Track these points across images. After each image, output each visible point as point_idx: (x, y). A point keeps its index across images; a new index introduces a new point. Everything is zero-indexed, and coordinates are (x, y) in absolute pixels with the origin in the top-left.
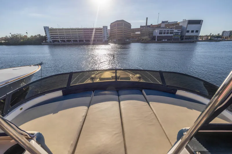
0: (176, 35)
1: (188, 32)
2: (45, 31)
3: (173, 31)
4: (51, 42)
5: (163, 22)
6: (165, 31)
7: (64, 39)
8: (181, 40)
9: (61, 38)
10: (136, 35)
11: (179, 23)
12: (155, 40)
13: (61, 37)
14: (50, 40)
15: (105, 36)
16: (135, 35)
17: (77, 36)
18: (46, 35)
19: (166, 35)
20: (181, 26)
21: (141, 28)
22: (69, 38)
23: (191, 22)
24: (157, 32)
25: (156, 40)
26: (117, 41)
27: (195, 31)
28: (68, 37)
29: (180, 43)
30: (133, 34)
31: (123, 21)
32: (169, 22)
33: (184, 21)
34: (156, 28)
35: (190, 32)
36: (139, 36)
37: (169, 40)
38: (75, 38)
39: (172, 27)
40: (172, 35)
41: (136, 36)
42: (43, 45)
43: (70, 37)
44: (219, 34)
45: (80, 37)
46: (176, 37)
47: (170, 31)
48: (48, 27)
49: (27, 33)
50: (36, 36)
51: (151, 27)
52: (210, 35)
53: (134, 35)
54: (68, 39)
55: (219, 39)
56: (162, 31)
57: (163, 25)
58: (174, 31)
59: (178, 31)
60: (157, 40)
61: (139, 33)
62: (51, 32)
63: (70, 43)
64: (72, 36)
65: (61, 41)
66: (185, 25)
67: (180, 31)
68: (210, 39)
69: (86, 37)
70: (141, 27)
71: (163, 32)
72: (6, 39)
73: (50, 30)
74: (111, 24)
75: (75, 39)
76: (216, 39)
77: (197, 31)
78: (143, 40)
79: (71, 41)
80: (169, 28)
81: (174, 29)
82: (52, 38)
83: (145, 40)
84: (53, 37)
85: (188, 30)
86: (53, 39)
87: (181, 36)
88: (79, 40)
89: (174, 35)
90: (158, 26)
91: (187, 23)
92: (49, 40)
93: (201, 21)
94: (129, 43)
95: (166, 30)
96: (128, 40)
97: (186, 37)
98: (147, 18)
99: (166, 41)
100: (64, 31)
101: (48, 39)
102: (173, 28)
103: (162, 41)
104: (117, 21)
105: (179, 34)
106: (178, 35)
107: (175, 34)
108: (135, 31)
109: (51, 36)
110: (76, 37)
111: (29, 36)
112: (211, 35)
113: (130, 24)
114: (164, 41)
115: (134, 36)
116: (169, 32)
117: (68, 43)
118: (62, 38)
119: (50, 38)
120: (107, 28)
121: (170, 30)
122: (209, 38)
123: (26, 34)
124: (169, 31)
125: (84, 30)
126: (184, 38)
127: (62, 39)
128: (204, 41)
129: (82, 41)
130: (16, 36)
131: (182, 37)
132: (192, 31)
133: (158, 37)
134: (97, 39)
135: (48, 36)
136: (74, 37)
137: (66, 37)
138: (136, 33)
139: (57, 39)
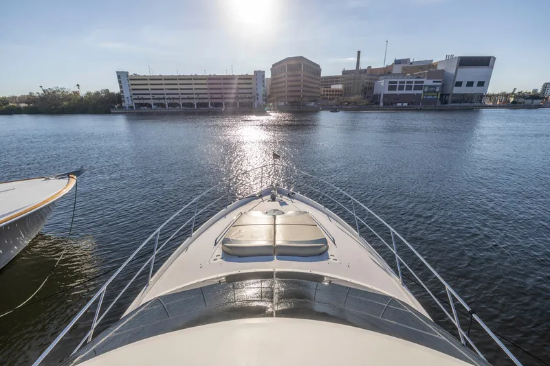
0: (428, 92)
1: (459, 84)
2: (120, 82)
3: (423, 82)
4: (132, 107)
5: (397, 62)
6: (404, 82)
7: (162, 101)
8: (442, 103)
9: (155, 99)
10: (333, 91)
11: (437, 64)
12: (379, 103)
13: (156, 96)
14: (130, 102)
15: (258, 95)
16: (330, 91)
17: (192, 94)
18: (122, 92)
19: (404, 92)
20: (443, 71)
21: (345, 76)
22: (173, 99)
23: (465, 62)
24: (382, 84)
25: (382, 104)
26: (287, 105)
27: (475, 84)
28: (171, 96)
29: (440, 110)
30: (326, 89)
31: (301, 58)
32: (411, 61)
33: (449, 60)
34: (383, 75)
35: (464, 84)
36: (338, 95)
37: (412, 103)
38: (188, 98)
39: (420, 74)
40: (421, 92)
41: (333, 95)
42: (115, 114)
43: (177, 96)
44: (535, 91)
45: (201, 96)
46: (430, 97)
47: (416, 82)
48: (127, 73)
49: (78, 85)
50: (97, 94)
51: (368, 72)
52: (513, 93)
53: (327, 91)
54: (172, 101)
55: (536, 102)
56: (396, 82)
57: (398, 69)
58: (425, 84)
59: (434, 82)
60: (384, 104)
61: (339, 87)
62: (132, 85)
63: (176, 110)
64: (181, 94)
65: (155, 104)
66: (451, 70)
67: (440, 84)
68: (513, 102)
69: (214, 96)
70: (344, 72)
71: (398, 84)
72: (30, 99)
73: (131, 80)
74: (273, 65)
75: (187, 101)
76: (529, 102)
77: (481, 84)
78: (349, 103)
79: (178, 105)
80: (413, 75)
81: (424, 78)
82: (135, 99)
83: (355, 103)
84: (136, 97)
85: (457, 80)
86: (138, 101)
87: (442, 95)
88: (197, 104)
89: (424, 92)
90: (386, 72)
91: (456, 63)
92: (127, 103)
93: (491, 59)
94: (316, 111)
95: (406, 80)
96: (313, 104)
97: (454, 98)
98: (359, 52)
99: (405, 107)
100: (163, 82)
101: (126, 100)
102: (421, 76)
103: (394, 105)
104: (288, 59)
105: (437, 90)
106: (435, 91)
107: (426, 89)
108: (330, 81)
109: (134, 94)
110: (190, 96)
111: (83, 93)
112: (516, 92)
113: (318, 66)
114: (400, 107)
115: (327, 95)
116: (413, 84)
117: (172, 110)
118: (159, 99)
119: (130, 99)
120: (264, 76)
121: (414, 80)
122: (512, 100)
123: (76, 89)
124: (412, 82)
125: (209, 79)
126: (450, 98)
127: (157, 101)
128: (500, 107)
129: (206, 105)
130: (54, 92)
131: (444, 98)
132: (470, 84)
133: (385, 96)
134: (240, 100)
135: (127, 94)
136: (186, 96)
137: (167, 96)
138: (333, 87)
139: (146, 101)
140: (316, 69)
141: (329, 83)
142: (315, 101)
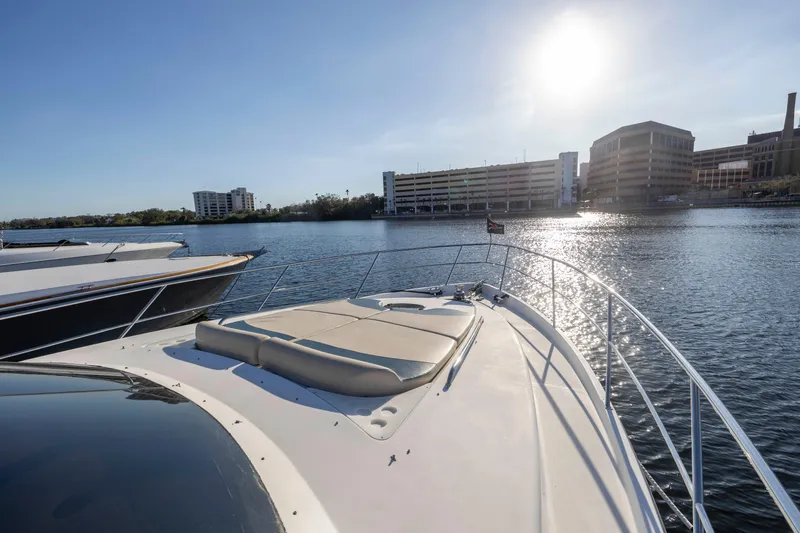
2: (385, 184)
4: (394, 212)
7: (427, 204)
9: (420, 201)
10: (723, 174)
13: (421, 198)
14: (392, 206)
15: (563, 188)
16: (715, 175)
17: (465, 192)
18: (385, 194)
21: (753, 145)
22: (441, 200)
26: (617, 202)
28: (438, 197)
30: (706, 172)
31: (651, 124)
36: (738, 179)
38: (459, 198)
41: (724, 181)
42: (375, 219)
43: (445, 197)
45: (476, 195)
48: (393, 173)
49: (347, 191)
50: (362, 198)
53: (710, 175)
54: (439, 203)
61: (743, 165)
62: (396, 185)
63: (444, 213)
64: (451, 193)
65: (418, 208)
69: (494, 194)
70: (753, 139)
72: (306, 207)
73: (396, 180)
74: (595, 143)
75: (458, 202)
78: (765, 193)
79: (446, 207)
82: (397, 202)
83: (784, 192)
84: (399, 199)
86: (400, 205)
88: (470, 205)
92: (389, 207)
94: (683, 208)
96: (673, 198)
98: (792, 97)
100: (431, 180)
101: (388, 203)
108: (717, 158)
109: (397, 197)
110: (463, 195)
111: (350, 199)
113: (689, 133)
115: (708, 182)
117: (437, 213)
118: (424, 201)
119: (392, 203)
120: (575, 160)
125: (490, 172)
127: (421, 204)
129: (482, 206)
130: (325, 199)
134: (534, 198)
135: (390, 197)
136: (457, 196)
137: (433, 197)
138: (723, 167)
139: (409, 205)
140: (685, 139)
141: (714, 161)
142: (678, 193)
